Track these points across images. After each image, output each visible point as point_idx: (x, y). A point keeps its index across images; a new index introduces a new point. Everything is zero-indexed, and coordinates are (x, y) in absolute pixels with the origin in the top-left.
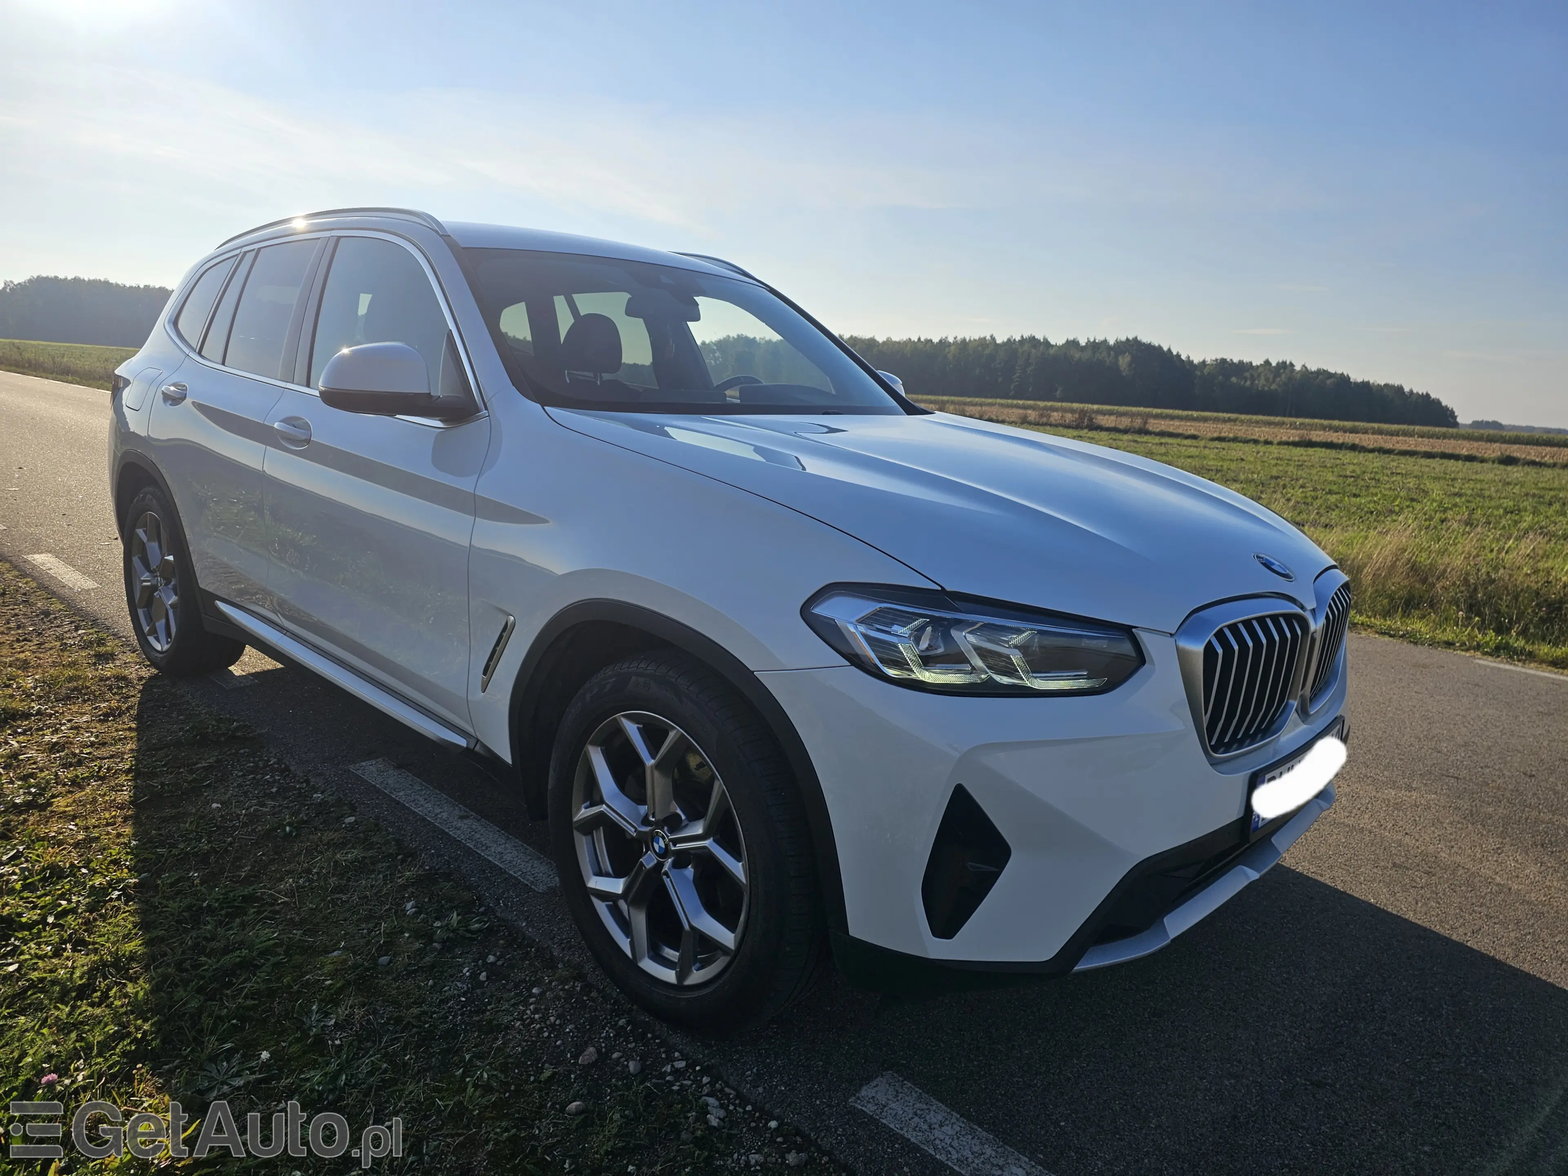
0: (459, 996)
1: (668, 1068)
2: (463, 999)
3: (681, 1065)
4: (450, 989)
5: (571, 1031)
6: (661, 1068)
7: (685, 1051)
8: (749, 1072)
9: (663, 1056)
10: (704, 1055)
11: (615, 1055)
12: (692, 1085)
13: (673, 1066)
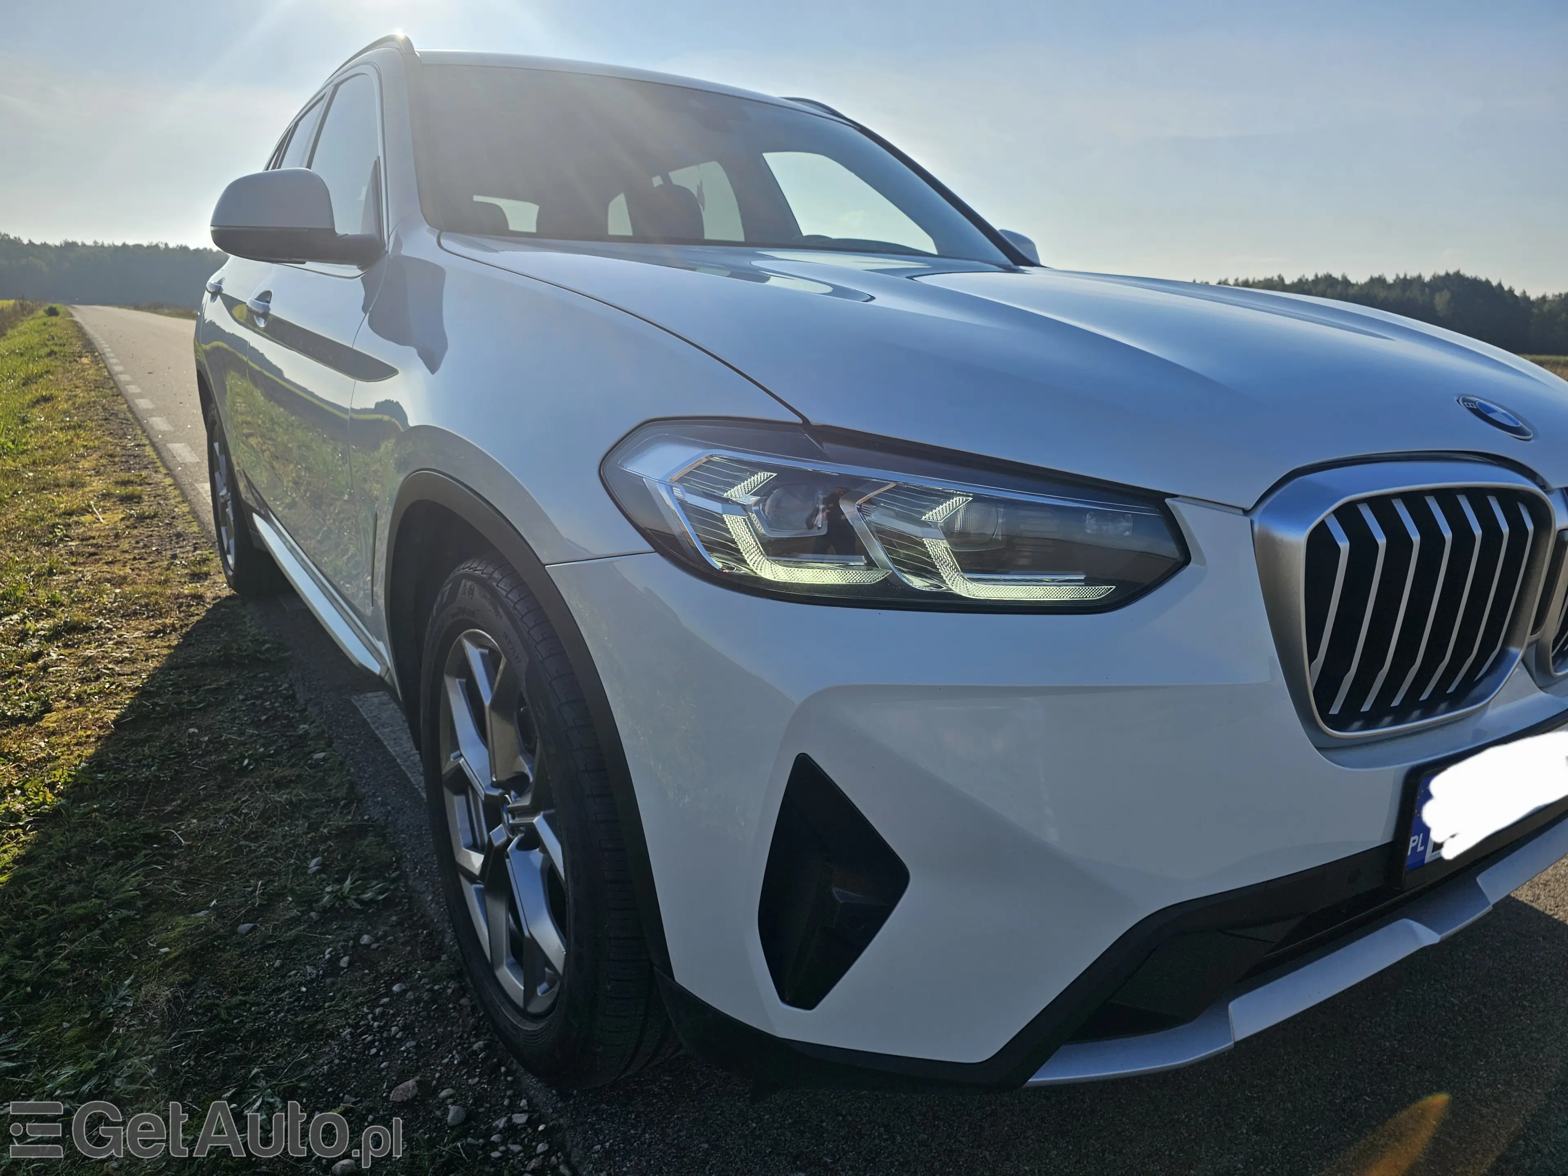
0: (301, 984)
1: (501, 1123)
2: (304, 989)
3: (520, 1119)
4: (295, 975)
5: (408, 1051)
6: (494, 1120)
7: (535, 1101)
8: (599, 1146)
9: (506, 1102)
10: (554, 1109)
11: (444, 1094)
12: (520, 1152)
13: (510, 1119)
